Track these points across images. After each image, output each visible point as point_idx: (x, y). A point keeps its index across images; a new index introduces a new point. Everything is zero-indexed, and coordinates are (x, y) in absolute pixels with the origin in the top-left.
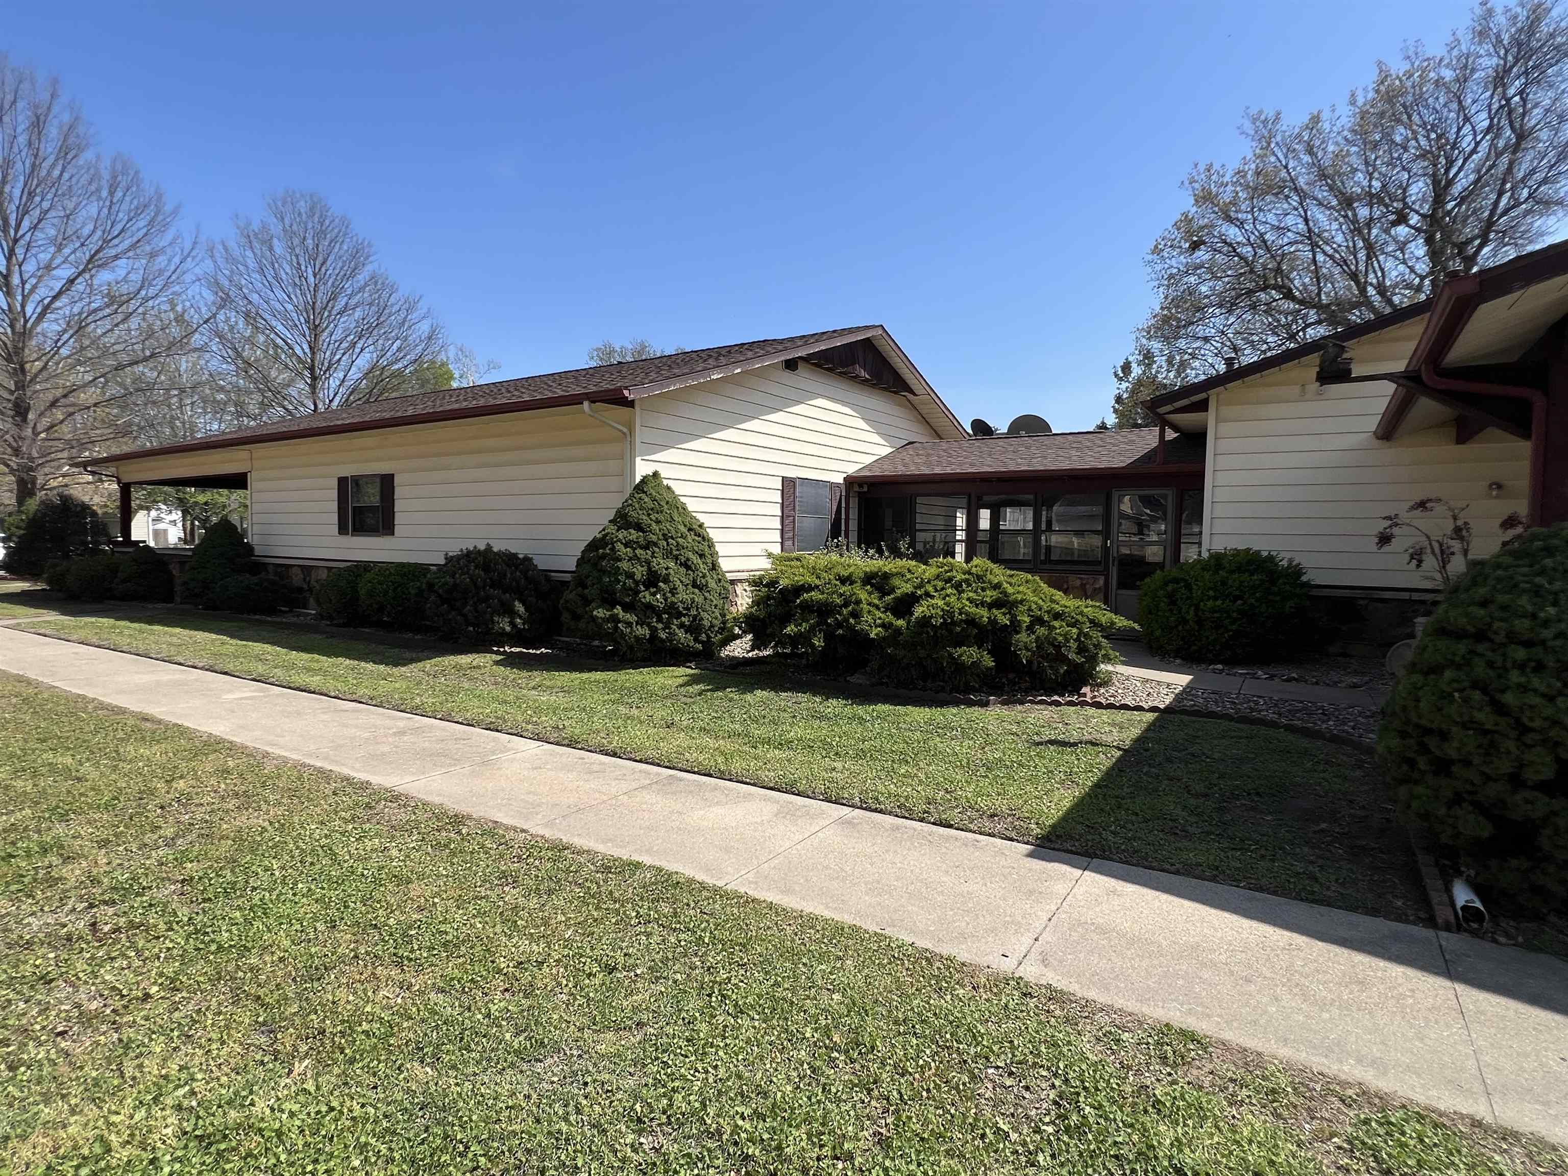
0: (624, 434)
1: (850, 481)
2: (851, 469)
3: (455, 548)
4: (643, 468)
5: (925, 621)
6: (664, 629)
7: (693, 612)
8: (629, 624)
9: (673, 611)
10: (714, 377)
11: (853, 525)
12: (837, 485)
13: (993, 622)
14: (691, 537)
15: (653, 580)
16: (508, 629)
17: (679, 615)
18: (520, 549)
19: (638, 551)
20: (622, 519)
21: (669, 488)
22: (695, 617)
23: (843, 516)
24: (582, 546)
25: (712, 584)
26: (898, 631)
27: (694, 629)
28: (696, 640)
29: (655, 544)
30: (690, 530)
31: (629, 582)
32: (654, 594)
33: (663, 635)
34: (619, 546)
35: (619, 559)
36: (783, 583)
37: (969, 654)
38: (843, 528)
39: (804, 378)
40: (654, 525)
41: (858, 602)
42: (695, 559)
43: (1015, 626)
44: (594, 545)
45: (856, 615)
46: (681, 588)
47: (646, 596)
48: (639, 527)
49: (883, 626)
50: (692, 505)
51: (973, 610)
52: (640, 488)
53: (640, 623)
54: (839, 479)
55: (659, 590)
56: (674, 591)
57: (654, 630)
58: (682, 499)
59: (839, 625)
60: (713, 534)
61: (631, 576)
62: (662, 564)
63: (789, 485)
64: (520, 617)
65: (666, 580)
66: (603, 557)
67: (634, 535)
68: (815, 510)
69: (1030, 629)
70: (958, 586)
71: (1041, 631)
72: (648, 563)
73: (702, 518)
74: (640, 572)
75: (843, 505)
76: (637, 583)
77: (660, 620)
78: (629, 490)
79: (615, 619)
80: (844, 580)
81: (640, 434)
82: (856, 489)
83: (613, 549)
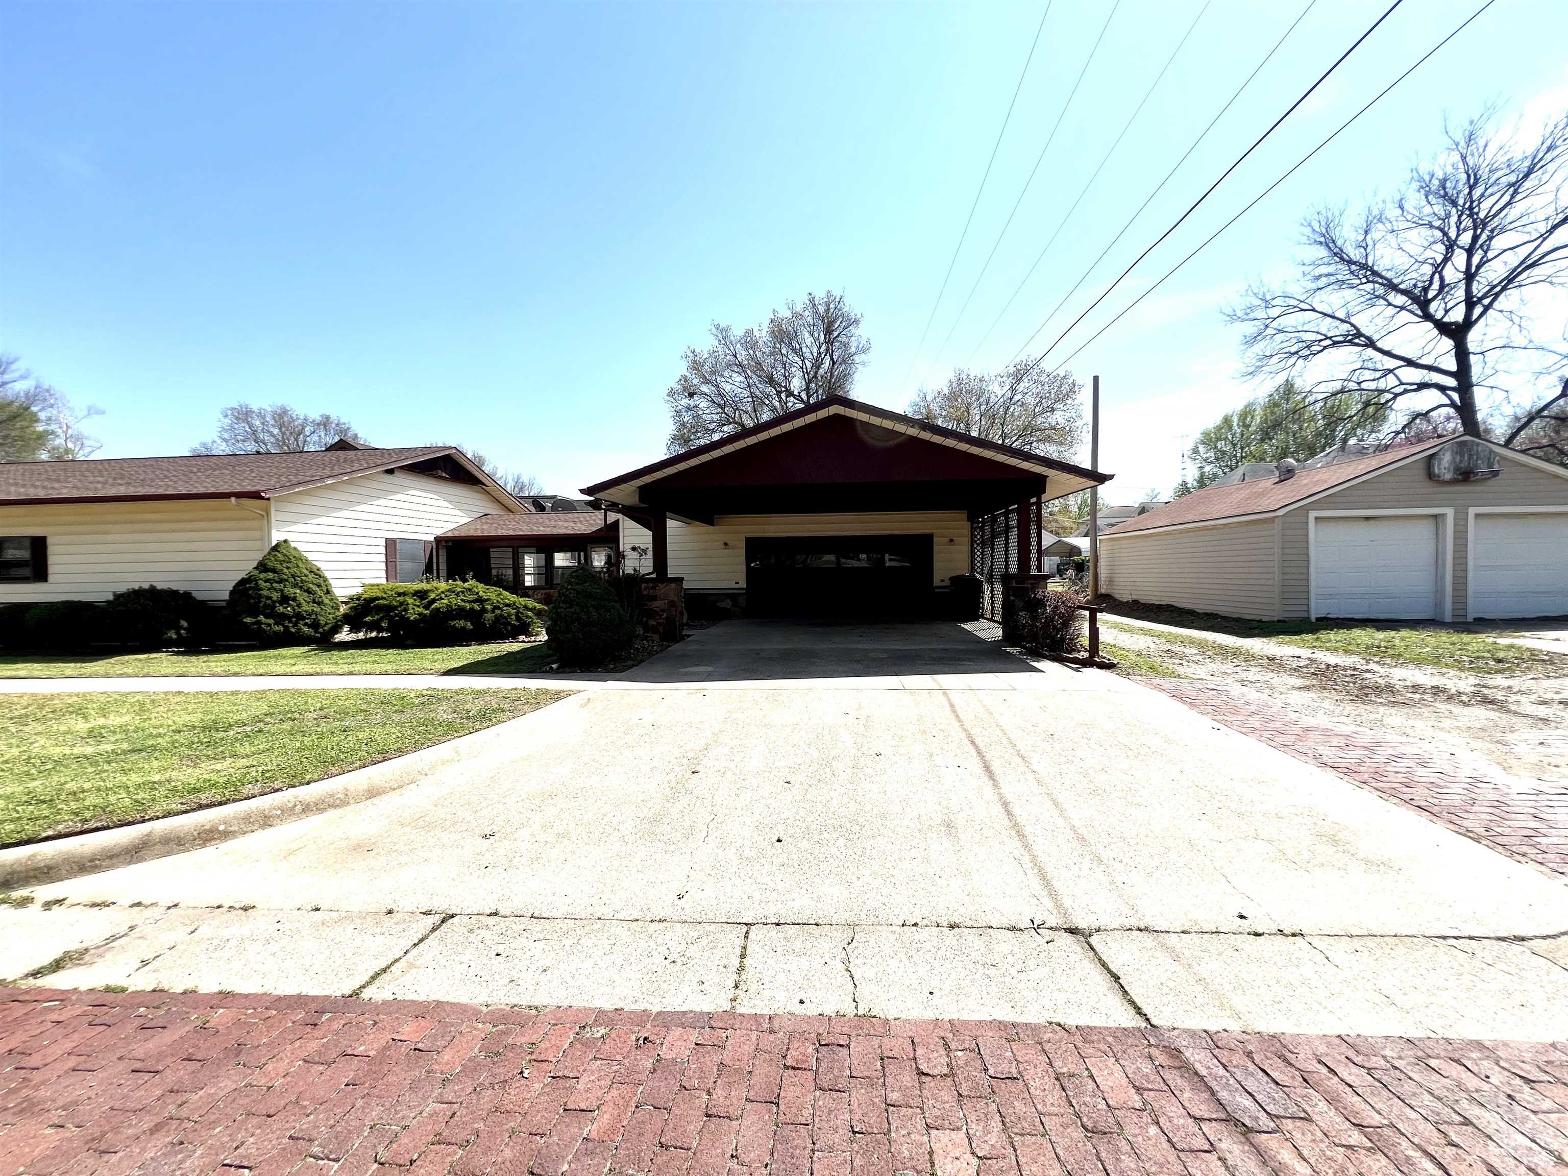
0: (263, 516)
1: (439, 540)
2: (440, 532)
3: (122, 588)
4: (276, 537)
5: (438, 609)
6: (293, 627)
7: (314, 617)
8: (269, 625)
9: (299, 617)
10: (329, 482)
11: (443, 566)
12: (430, 542)
13: (472, 609)
14: (311, 576)
15: (285, 600)
16: (174, 636)
17: (304, 618)
18: (181, 588)
19: (274, 585)
20: (262, 566)
21: (295, 549)
22: (314, 619)
23: (435, 560)
24: (234, 583)
25: (326, 601)
26: (425, 615)
27: (315, 625)
28: (316, 632)
29: (286, 580)
30: (311, 572)
31: (269, 602)
32: (286, 608)
33: (293, 630)
34: (260, 582)
35: (261, 589)
36: (365, 596)
37: (459, 623)
38: (435, 567)
39: (400, 479)
40: (285, 570)
41: (408, 604)
42: (314, 588)
43: (484, 610)
44: (242, 582)
45: (406, 610)
46: (304, 604)
47: (280, 609)
48: (274, 571)
49: (419, 614)
50: (311, 557)
51: (463, 604)
52: (276, 548)
53: (276, 624)
54: (431, 538)
55: (289, 605)
56: (299, 606)
57: (286, 628)
58: (305, 554)
59: (396, 615)
60: (327, 574)
61: (270, 598)
62: (290, 591)
63: (390, 544)
64: (184, 629)
65: (294, 599)
66: (250, 588)
67: (271, 575)
68: (413, 558)
69: (493, 611)
70: (457, 595)
71: (498, 612)
72: (282, 591)
73: (319, 564)
74: (275, 596)
75: (434, 553)
76: (274, 602)
77: (290, 622)
78: (267, 550)
79: (259, 623)
80: (399, 594)
81: (274, 516)
82: (444, 544)
83: (257, 584)
